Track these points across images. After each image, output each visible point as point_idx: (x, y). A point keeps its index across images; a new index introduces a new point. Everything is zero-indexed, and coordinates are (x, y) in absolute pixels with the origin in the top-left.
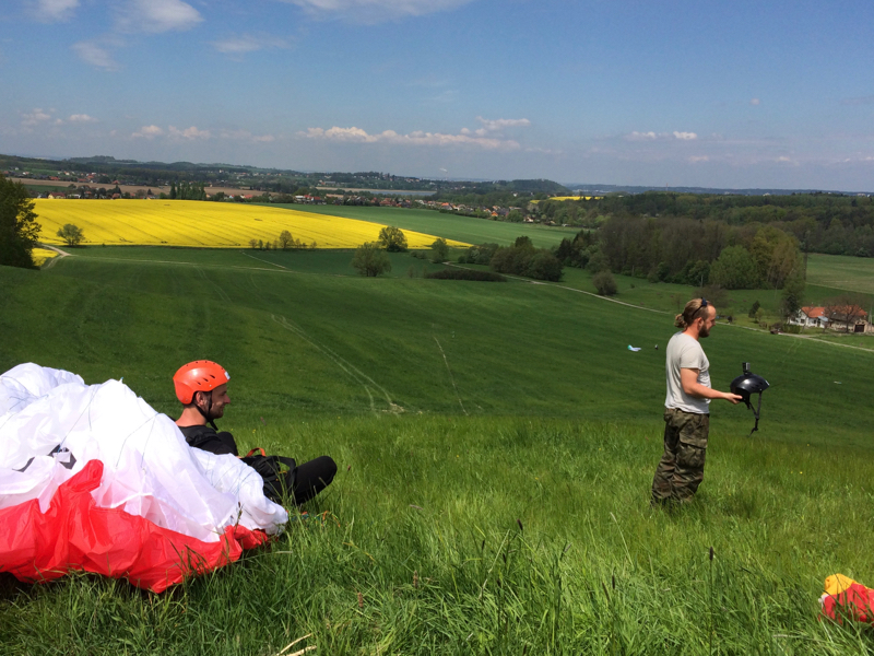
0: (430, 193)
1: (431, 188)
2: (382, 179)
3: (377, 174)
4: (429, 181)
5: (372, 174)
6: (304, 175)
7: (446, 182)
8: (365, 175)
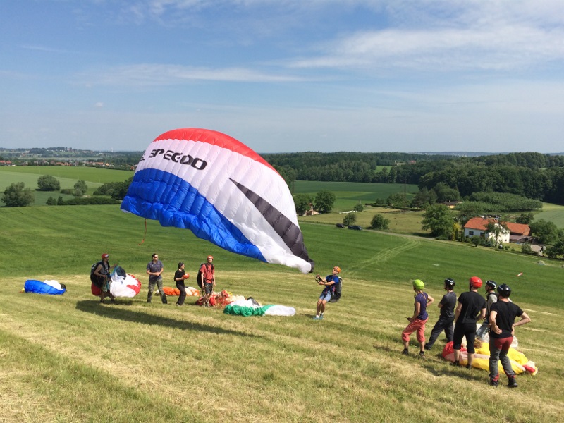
0: (96, 159)
1: (99, 156)
2: (67, 151)
3: (63, 149)
4: (99, 152)
5: (59, 149)
6: (11, 150)
7: (110, 152)
8: (54, 149)
